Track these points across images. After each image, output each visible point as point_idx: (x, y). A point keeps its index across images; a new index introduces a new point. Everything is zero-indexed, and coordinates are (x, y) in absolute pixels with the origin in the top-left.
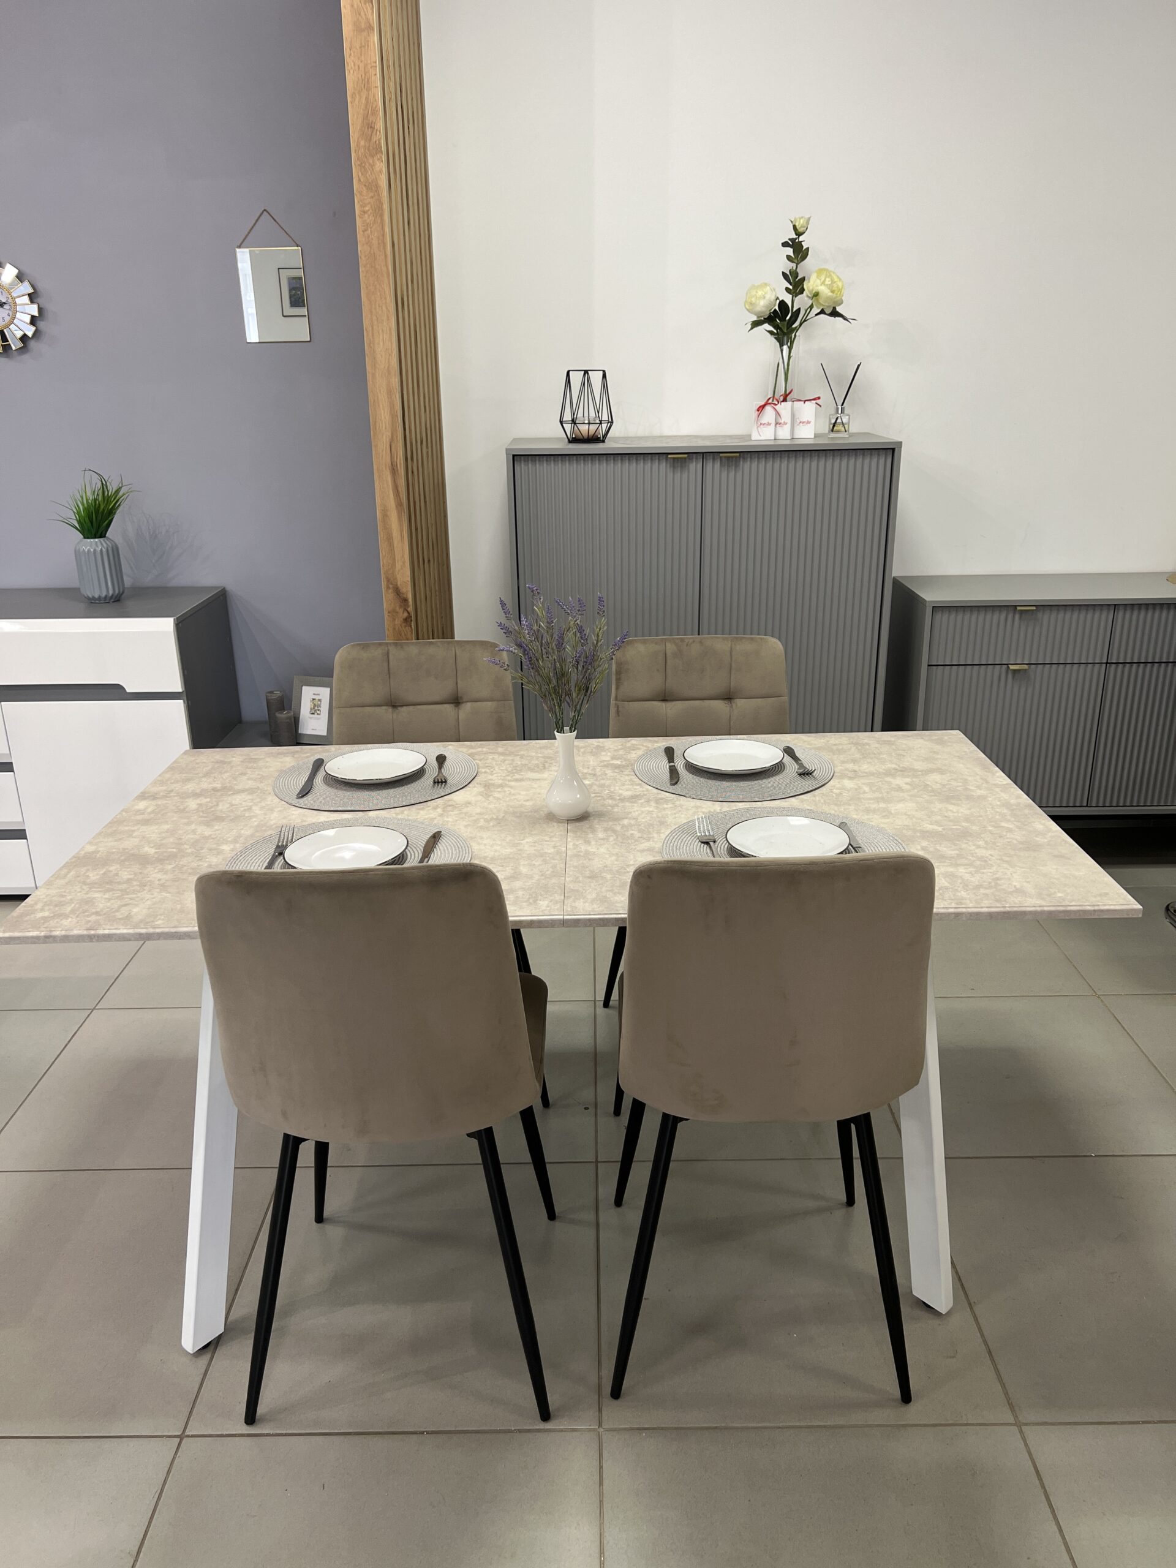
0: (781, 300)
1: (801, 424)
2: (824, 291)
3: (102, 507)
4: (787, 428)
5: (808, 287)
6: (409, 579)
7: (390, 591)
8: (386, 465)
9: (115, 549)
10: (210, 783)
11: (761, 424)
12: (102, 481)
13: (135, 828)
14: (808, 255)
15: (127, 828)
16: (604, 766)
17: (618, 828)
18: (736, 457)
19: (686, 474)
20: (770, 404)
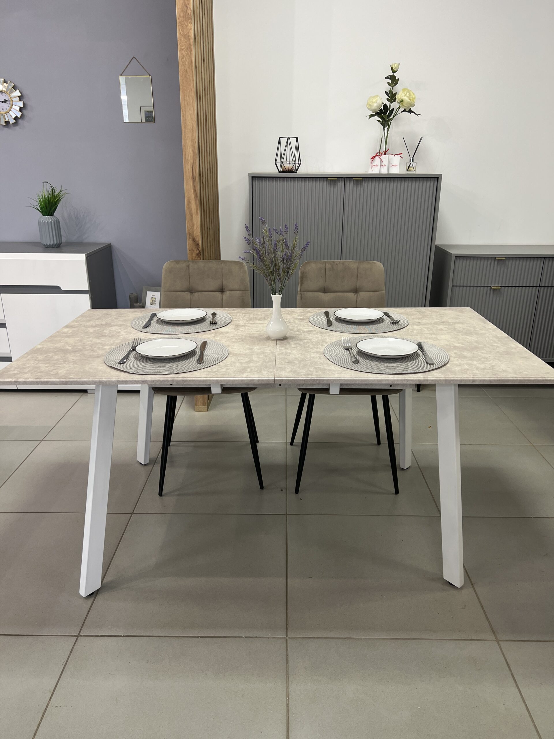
0: (384, 103)
1: (393, 166)
2: (406, 99)
3: (52, 200)
4: (386, 168)
5: (398, 98)
6: (200, 234)
7: (191, 240)
8: (190, 177)
9: (58, 221)
10: (100, 322)
11: (373, 166)
12: (52, 187)
13: (62, 339)
14: (398, 82)
15: (58, 339)
16: (295, 319)
17: (302, 343)
18: (361, 180)
19: (336, 188)
20: (378, 155)
